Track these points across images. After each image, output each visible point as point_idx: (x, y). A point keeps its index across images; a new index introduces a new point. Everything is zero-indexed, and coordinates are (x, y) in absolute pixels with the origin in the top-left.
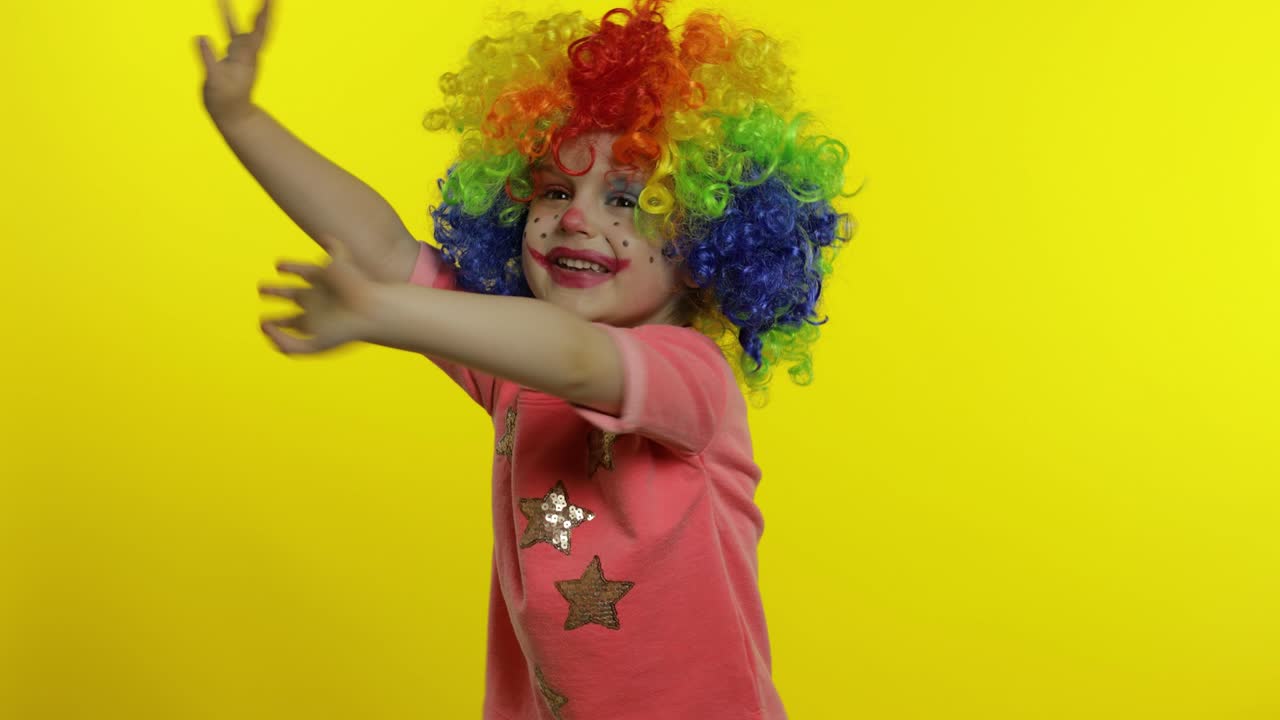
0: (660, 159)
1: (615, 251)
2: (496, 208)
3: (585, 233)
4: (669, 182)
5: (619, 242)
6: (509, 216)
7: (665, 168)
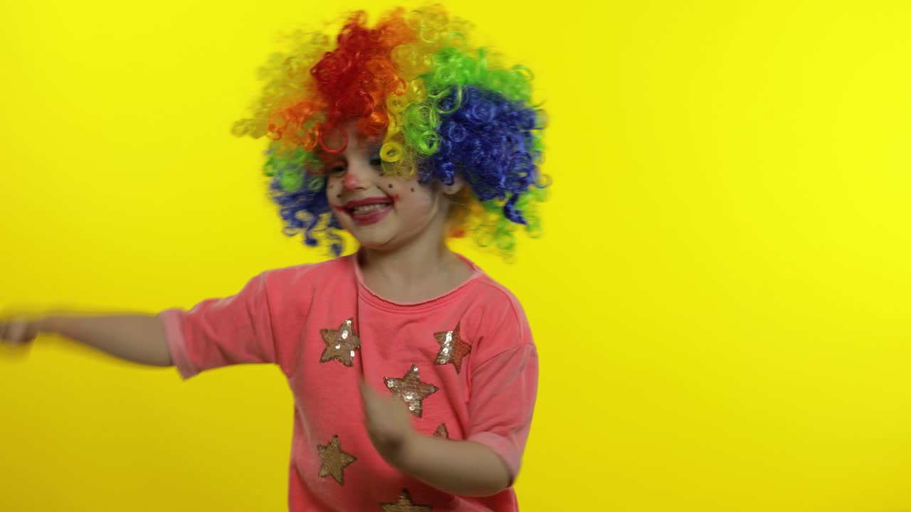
0: (388, 124)
1: (385, 192)
2: (306, 183)
3: (361, 188)
4: (399, 138)
5: (386, 187)
6: (316, 185)
7: (392, 129)
